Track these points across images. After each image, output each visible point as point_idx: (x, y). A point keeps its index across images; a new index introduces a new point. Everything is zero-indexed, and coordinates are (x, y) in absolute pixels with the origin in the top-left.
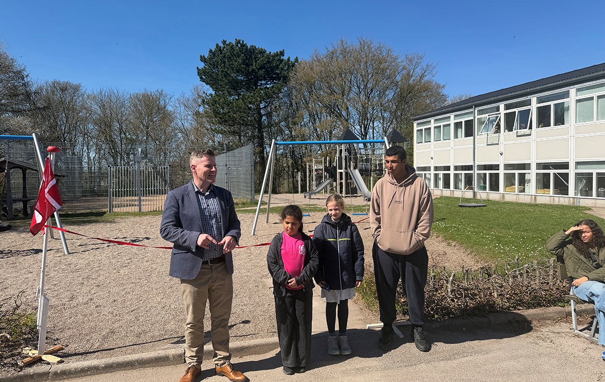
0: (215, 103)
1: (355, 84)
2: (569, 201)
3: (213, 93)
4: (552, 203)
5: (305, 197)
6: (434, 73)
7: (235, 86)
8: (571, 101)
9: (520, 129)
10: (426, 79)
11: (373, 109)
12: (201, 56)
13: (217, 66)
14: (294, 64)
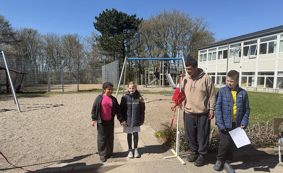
0: (102, 40)
1: (171, 32)
2: (273, 91)
3: (101, 35)
4: (265, 92)
5: (144, 87)
6: (209, 27)
7: (112, 32)
8: (277, 41)
9: (251, 55)
10: (205, 30)
11: (179, 44)
12: (95, 17)
13: (103, 21)
14: (141, 21)
